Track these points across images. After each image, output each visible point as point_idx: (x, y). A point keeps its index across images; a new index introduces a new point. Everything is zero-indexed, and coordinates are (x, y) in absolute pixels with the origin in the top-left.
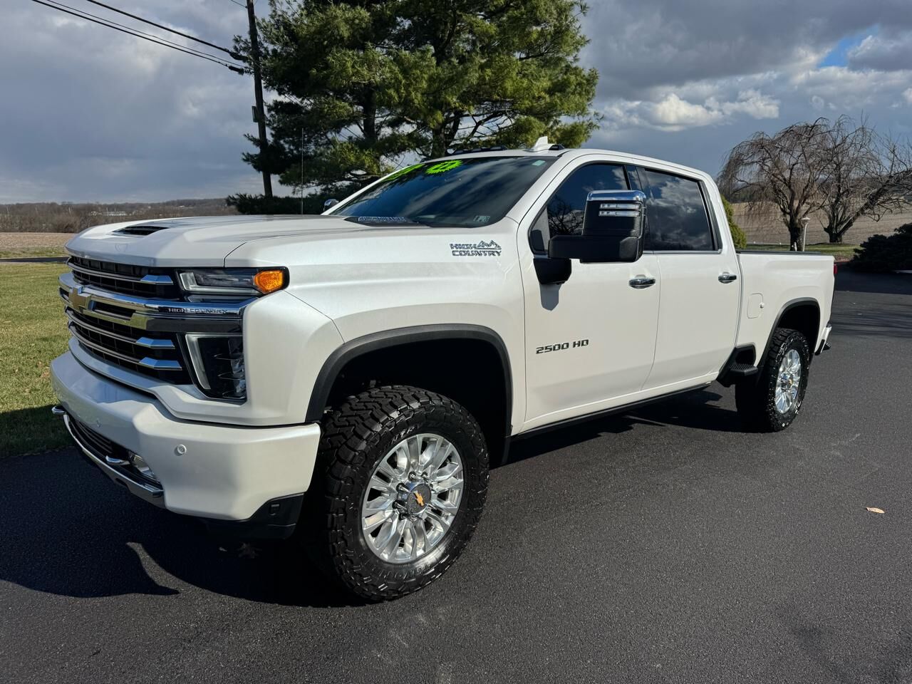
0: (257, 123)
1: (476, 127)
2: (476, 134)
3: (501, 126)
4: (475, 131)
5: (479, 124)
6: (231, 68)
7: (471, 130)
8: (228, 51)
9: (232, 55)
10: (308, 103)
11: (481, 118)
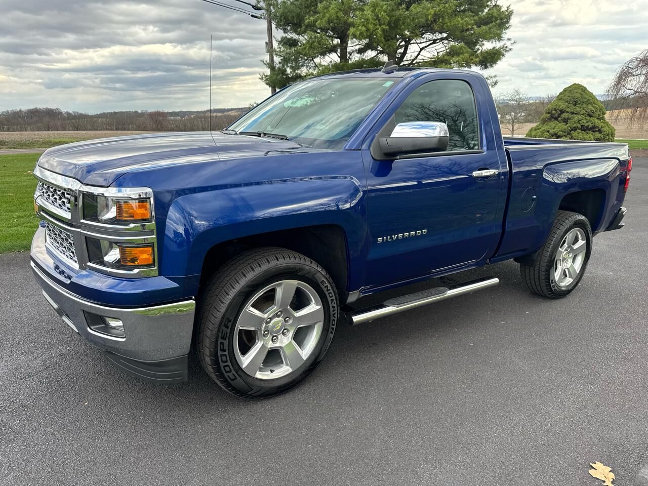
0: (268, 54)
1: (420, 52)
2: (419, 57)
3: (438, 51)
4: (419, 54)
5: (422, 49)
6: (253, 16)
7: (416, 54)
8: (251, 5)
9: (253, 7)
10: (303, 39)
11: (424, 45)
